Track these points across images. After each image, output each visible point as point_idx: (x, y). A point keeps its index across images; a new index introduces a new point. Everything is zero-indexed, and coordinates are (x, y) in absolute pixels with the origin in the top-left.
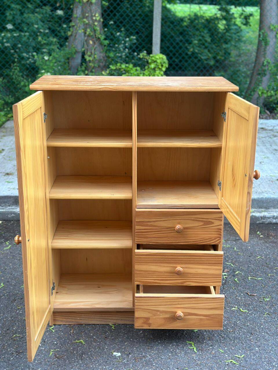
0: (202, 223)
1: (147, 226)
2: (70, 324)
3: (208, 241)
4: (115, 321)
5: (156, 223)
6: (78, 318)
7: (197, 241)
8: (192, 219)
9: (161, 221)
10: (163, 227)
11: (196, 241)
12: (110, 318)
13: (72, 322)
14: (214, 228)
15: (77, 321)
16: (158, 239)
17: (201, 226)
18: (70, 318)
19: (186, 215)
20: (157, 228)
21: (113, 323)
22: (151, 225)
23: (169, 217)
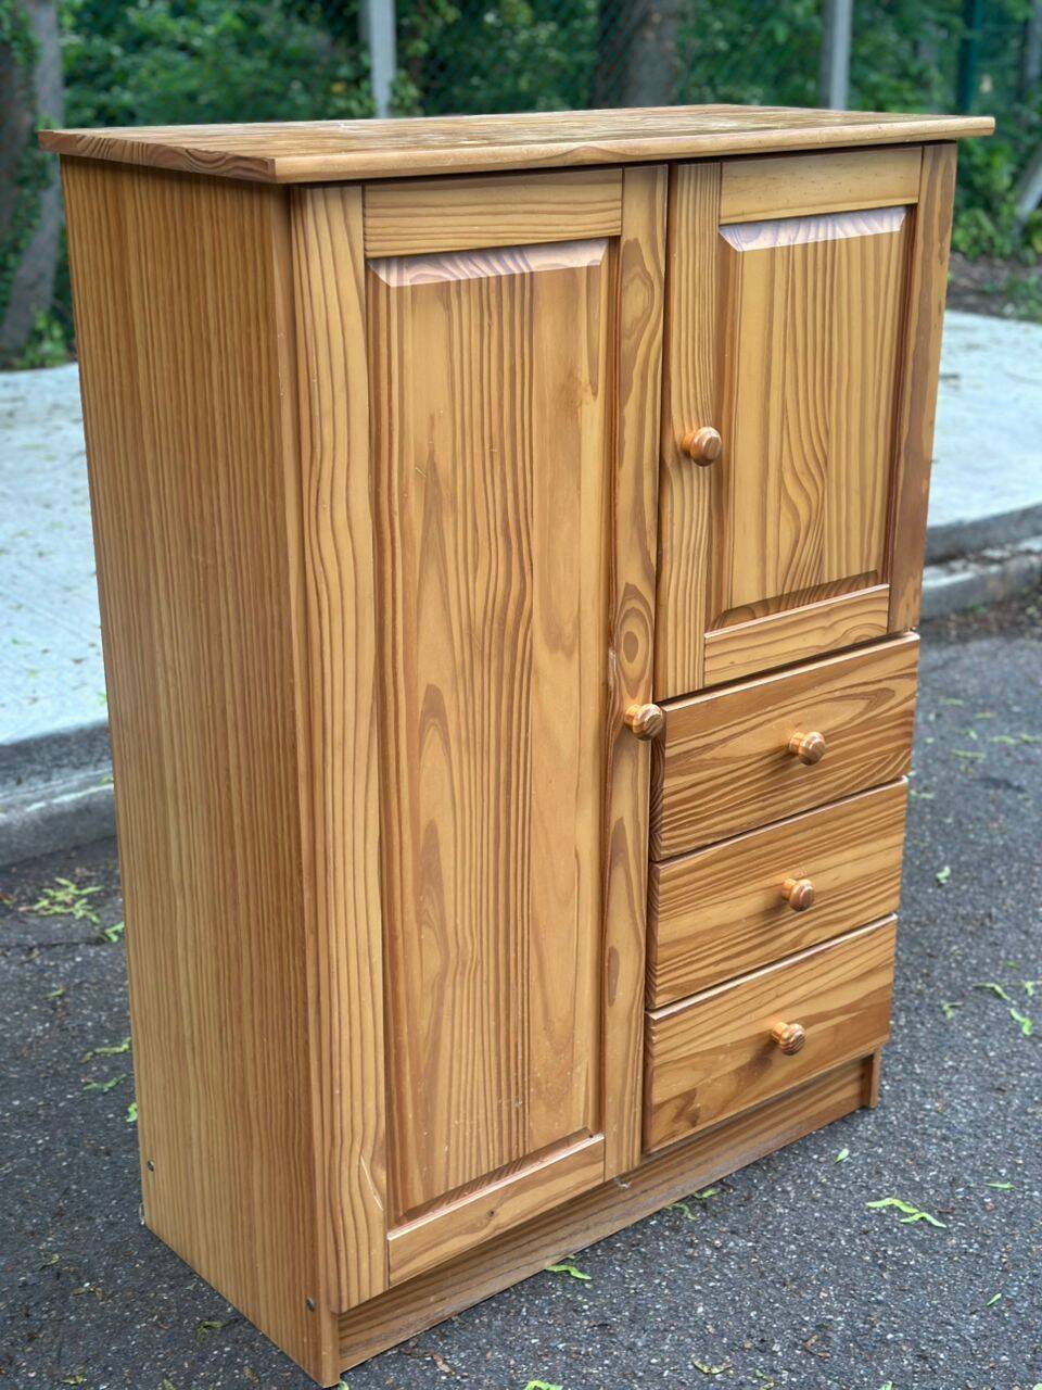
0: (862, 704)
1: (703, 766)
2: (402, 1340)
3: (879, 771)
4: (564, 1247)
5: (731, 744)
6: (432, 1299)
7: (847, 782)
8: (837, 694)
9: (746, 731)
10: (750, 756)
11: (841, 786)
12: (547, 1240)
13: (409, 1326)
14: (895, 715)
15: (425, 1313)
16: (730, 815)
17: (861, 714)
18: (399, 1311)
19: (821, 682)
20: (731, 767)
21: (558, 1259)
22: (714, 759)
23: (770, 708)
